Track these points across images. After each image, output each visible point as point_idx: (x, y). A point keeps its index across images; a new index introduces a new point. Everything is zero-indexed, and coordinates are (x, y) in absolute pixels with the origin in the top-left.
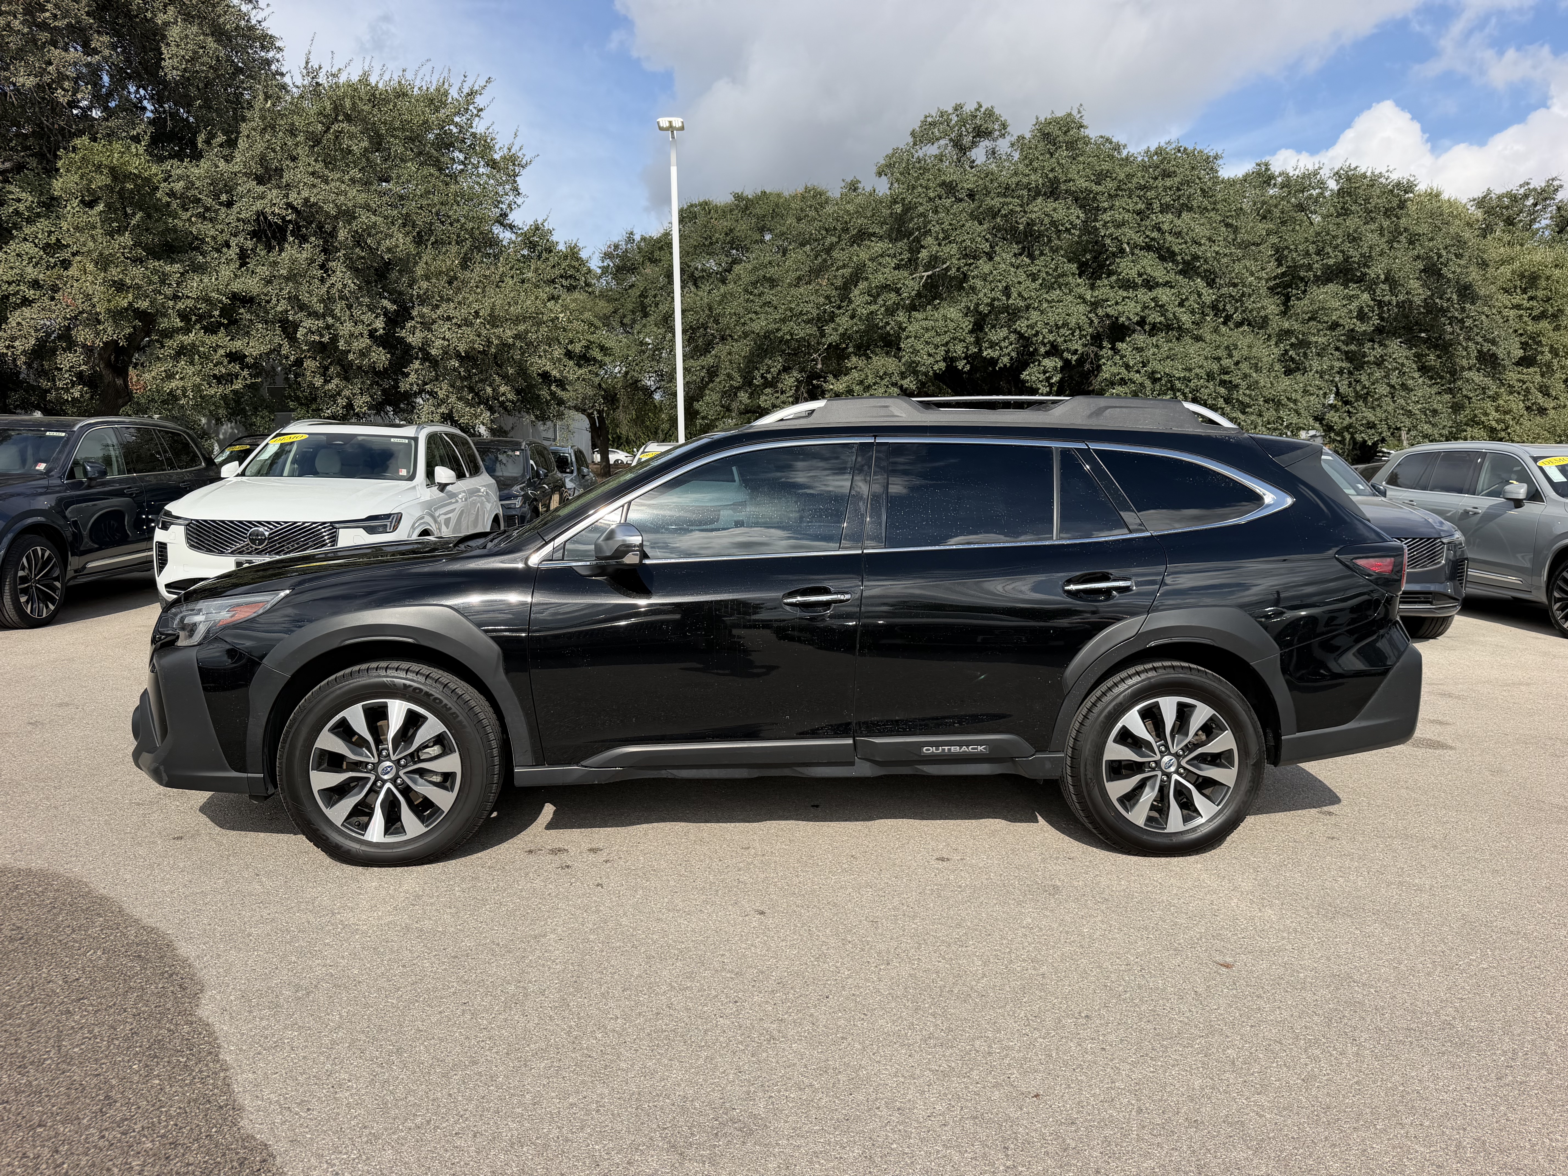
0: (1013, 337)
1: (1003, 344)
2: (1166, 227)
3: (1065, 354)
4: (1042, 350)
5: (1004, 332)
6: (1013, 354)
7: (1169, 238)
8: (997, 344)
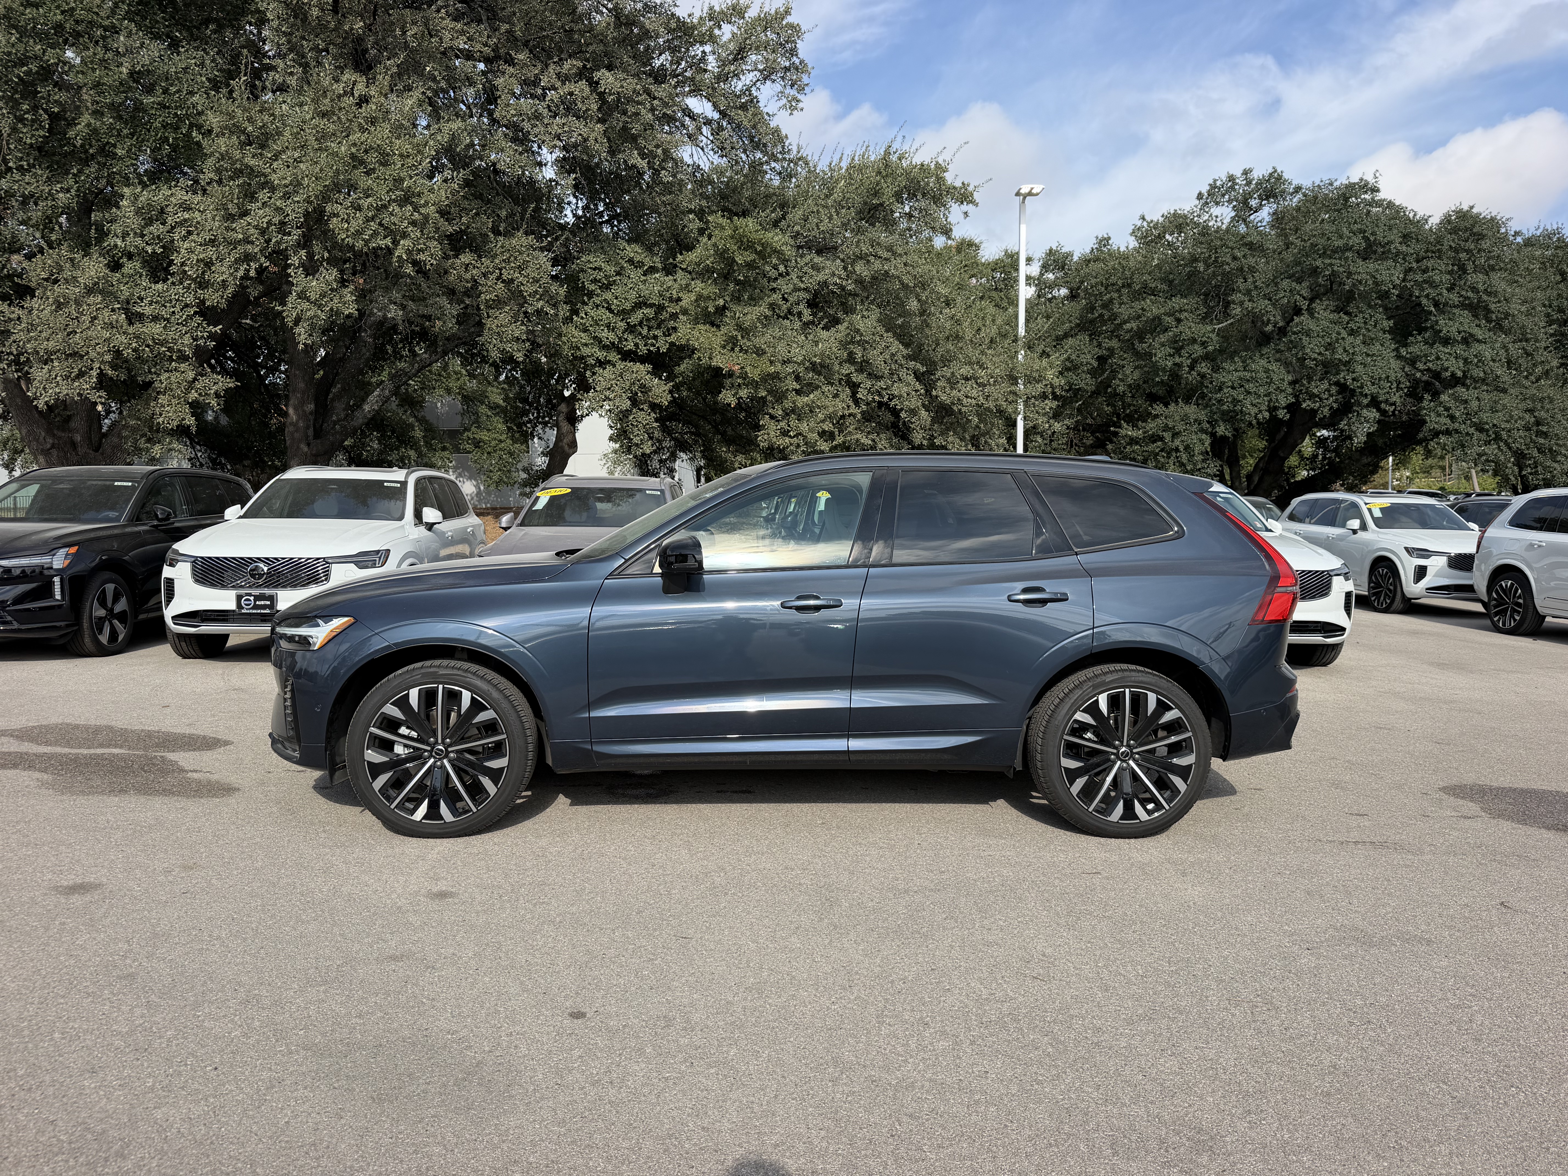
0: (1334, 389)
1: (1323, 396)
2: (1481, 287)
3: (1383, 406)
4: (1365, 401)
5: (1325, 385)
6: (1335, 406)
7: (1485, 297)
8: (1318, 396)
